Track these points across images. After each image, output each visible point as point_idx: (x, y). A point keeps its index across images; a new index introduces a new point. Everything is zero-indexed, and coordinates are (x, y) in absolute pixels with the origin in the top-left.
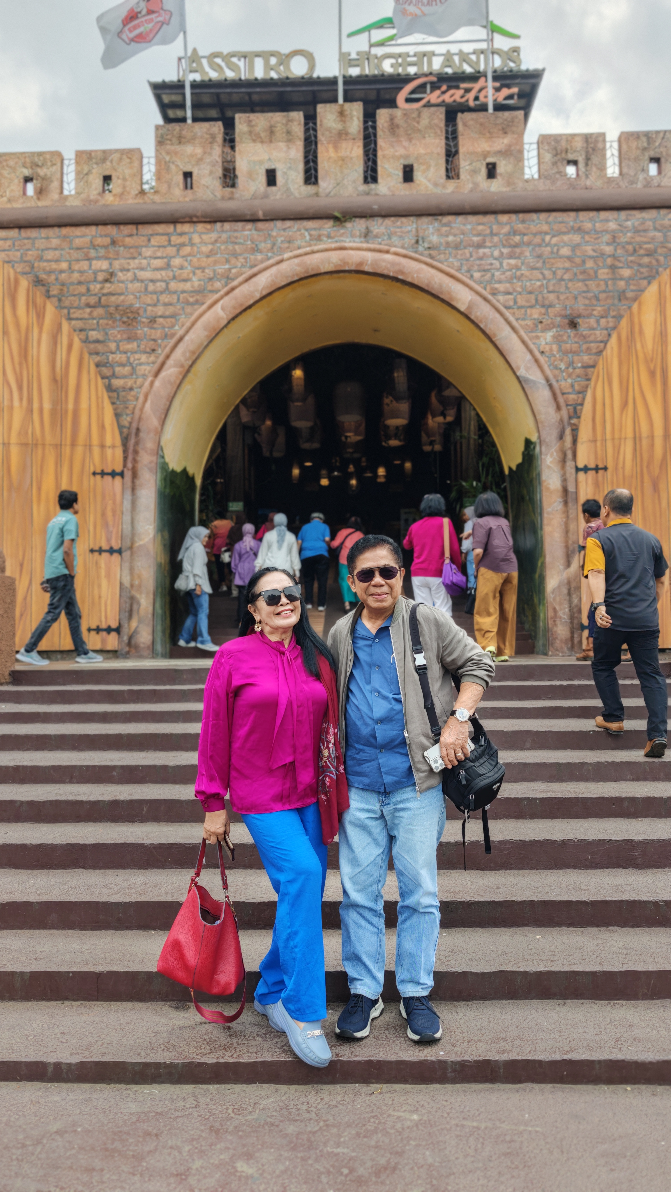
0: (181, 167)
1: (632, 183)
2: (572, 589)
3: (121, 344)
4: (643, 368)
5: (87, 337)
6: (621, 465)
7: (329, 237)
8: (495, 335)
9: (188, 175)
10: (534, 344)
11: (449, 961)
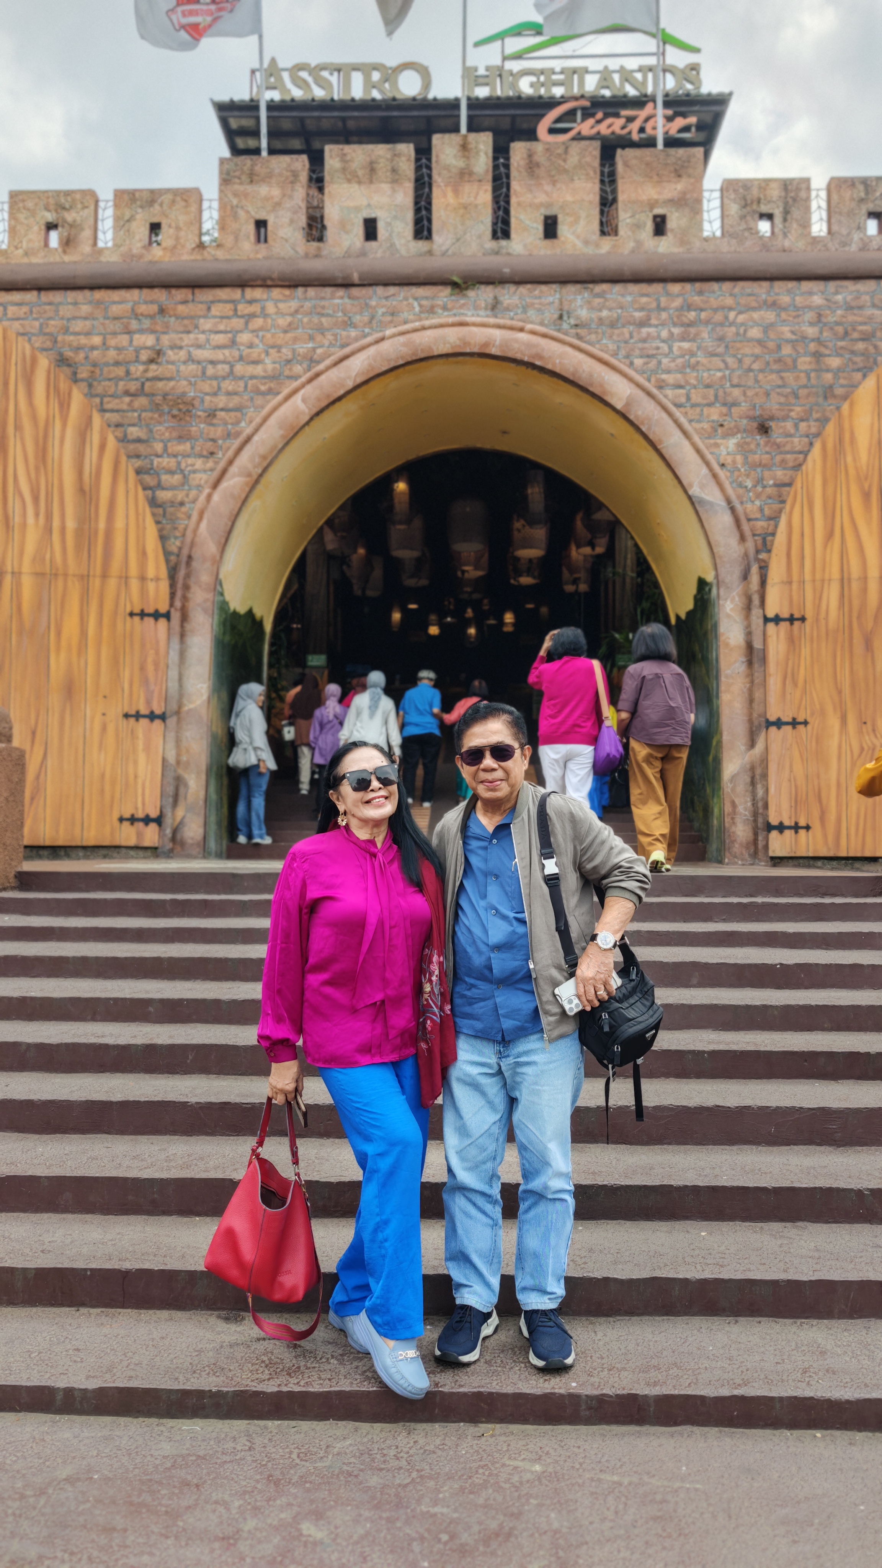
0: (253, 213)
1: (844, 244)
2: (758, 777)
3: (169, 444)
4: (854, 487)
5: (125, 435)
6: (823, 614)
7: (445, 308)
8: (661, 442)
9: (261, 224)
10: (711, 453)
11: (585, 1263)
